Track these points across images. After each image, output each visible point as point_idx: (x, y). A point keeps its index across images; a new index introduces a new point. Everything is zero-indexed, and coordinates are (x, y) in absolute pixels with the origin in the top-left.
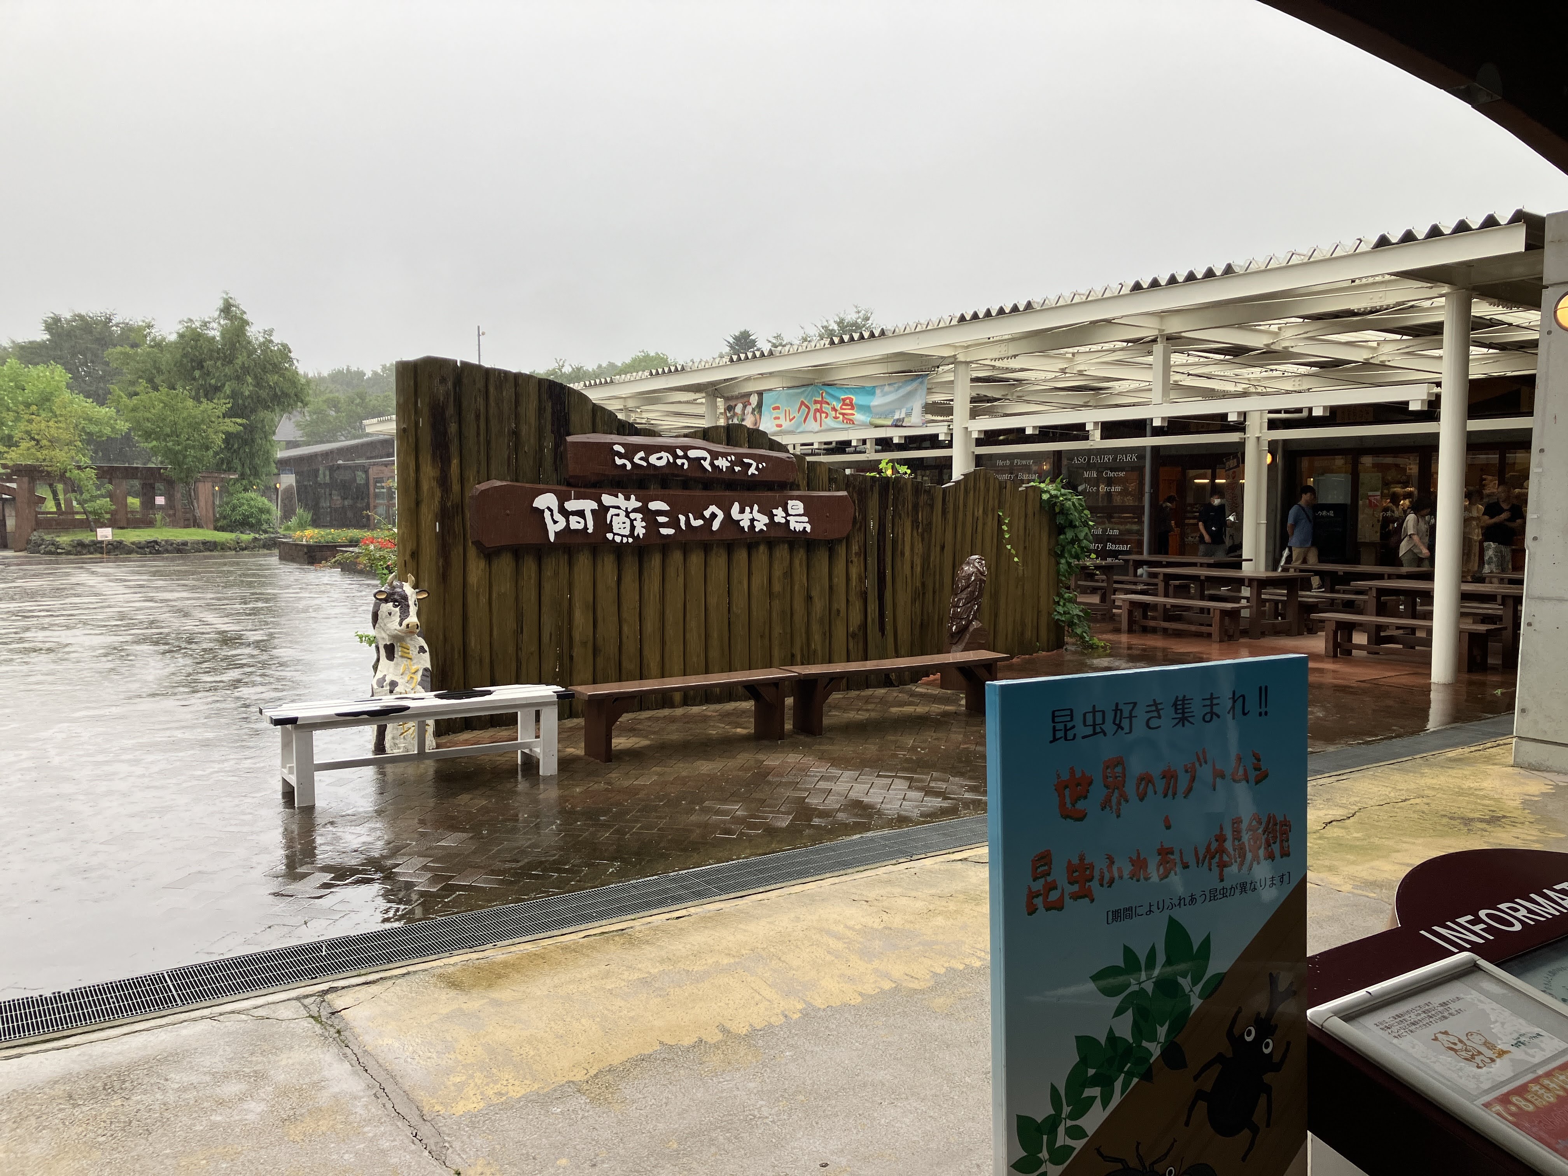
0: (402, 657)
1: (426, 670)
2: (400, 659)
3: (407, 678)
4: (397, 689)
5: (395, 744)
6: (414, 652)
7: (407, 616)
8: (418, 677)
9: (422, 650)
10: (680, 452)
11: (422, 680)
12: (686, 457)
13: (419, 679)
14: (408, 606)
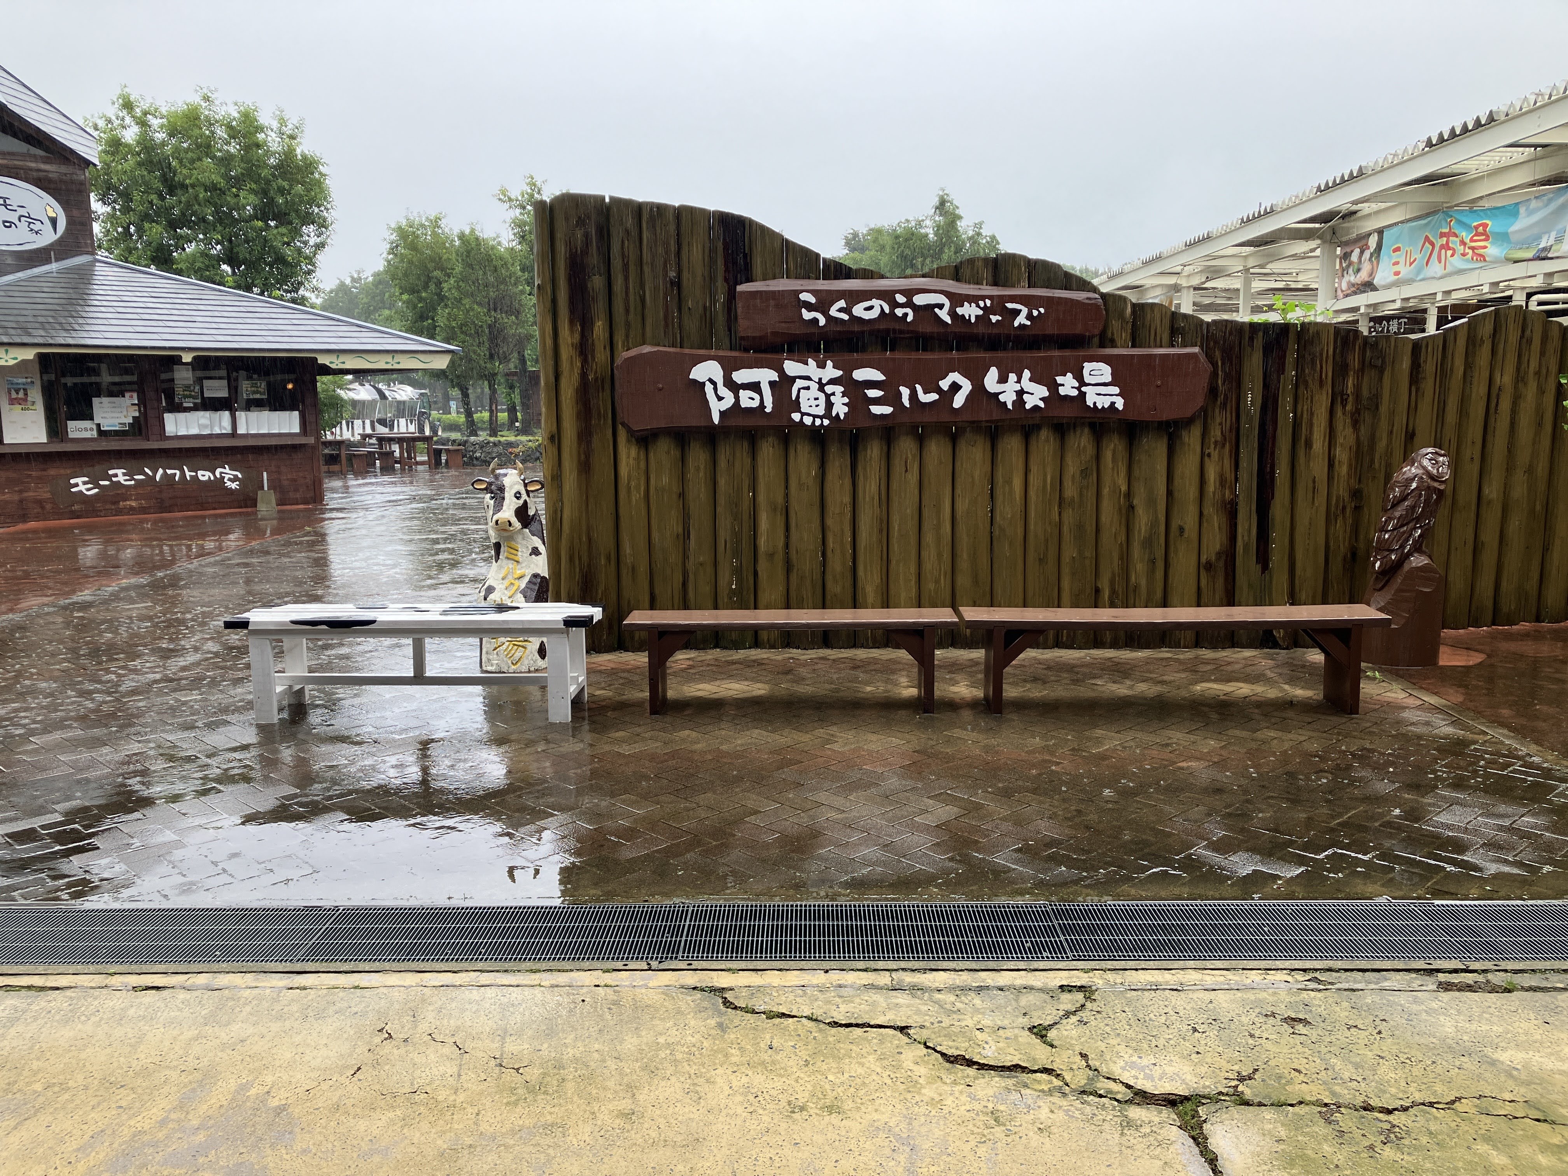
0: (508, 558)
1: (535, 576)
2: (505, 561)
3: (506, 583)
4: (492, 597)
5: (489, 660)
6: (523, 553)
7: (499, 511)
8: (523, 584)
9: (535, 552)
10: (900, 299)
11: (526, 587)
12: (910, 304)
13: (523, 586)
14: (503, 498)
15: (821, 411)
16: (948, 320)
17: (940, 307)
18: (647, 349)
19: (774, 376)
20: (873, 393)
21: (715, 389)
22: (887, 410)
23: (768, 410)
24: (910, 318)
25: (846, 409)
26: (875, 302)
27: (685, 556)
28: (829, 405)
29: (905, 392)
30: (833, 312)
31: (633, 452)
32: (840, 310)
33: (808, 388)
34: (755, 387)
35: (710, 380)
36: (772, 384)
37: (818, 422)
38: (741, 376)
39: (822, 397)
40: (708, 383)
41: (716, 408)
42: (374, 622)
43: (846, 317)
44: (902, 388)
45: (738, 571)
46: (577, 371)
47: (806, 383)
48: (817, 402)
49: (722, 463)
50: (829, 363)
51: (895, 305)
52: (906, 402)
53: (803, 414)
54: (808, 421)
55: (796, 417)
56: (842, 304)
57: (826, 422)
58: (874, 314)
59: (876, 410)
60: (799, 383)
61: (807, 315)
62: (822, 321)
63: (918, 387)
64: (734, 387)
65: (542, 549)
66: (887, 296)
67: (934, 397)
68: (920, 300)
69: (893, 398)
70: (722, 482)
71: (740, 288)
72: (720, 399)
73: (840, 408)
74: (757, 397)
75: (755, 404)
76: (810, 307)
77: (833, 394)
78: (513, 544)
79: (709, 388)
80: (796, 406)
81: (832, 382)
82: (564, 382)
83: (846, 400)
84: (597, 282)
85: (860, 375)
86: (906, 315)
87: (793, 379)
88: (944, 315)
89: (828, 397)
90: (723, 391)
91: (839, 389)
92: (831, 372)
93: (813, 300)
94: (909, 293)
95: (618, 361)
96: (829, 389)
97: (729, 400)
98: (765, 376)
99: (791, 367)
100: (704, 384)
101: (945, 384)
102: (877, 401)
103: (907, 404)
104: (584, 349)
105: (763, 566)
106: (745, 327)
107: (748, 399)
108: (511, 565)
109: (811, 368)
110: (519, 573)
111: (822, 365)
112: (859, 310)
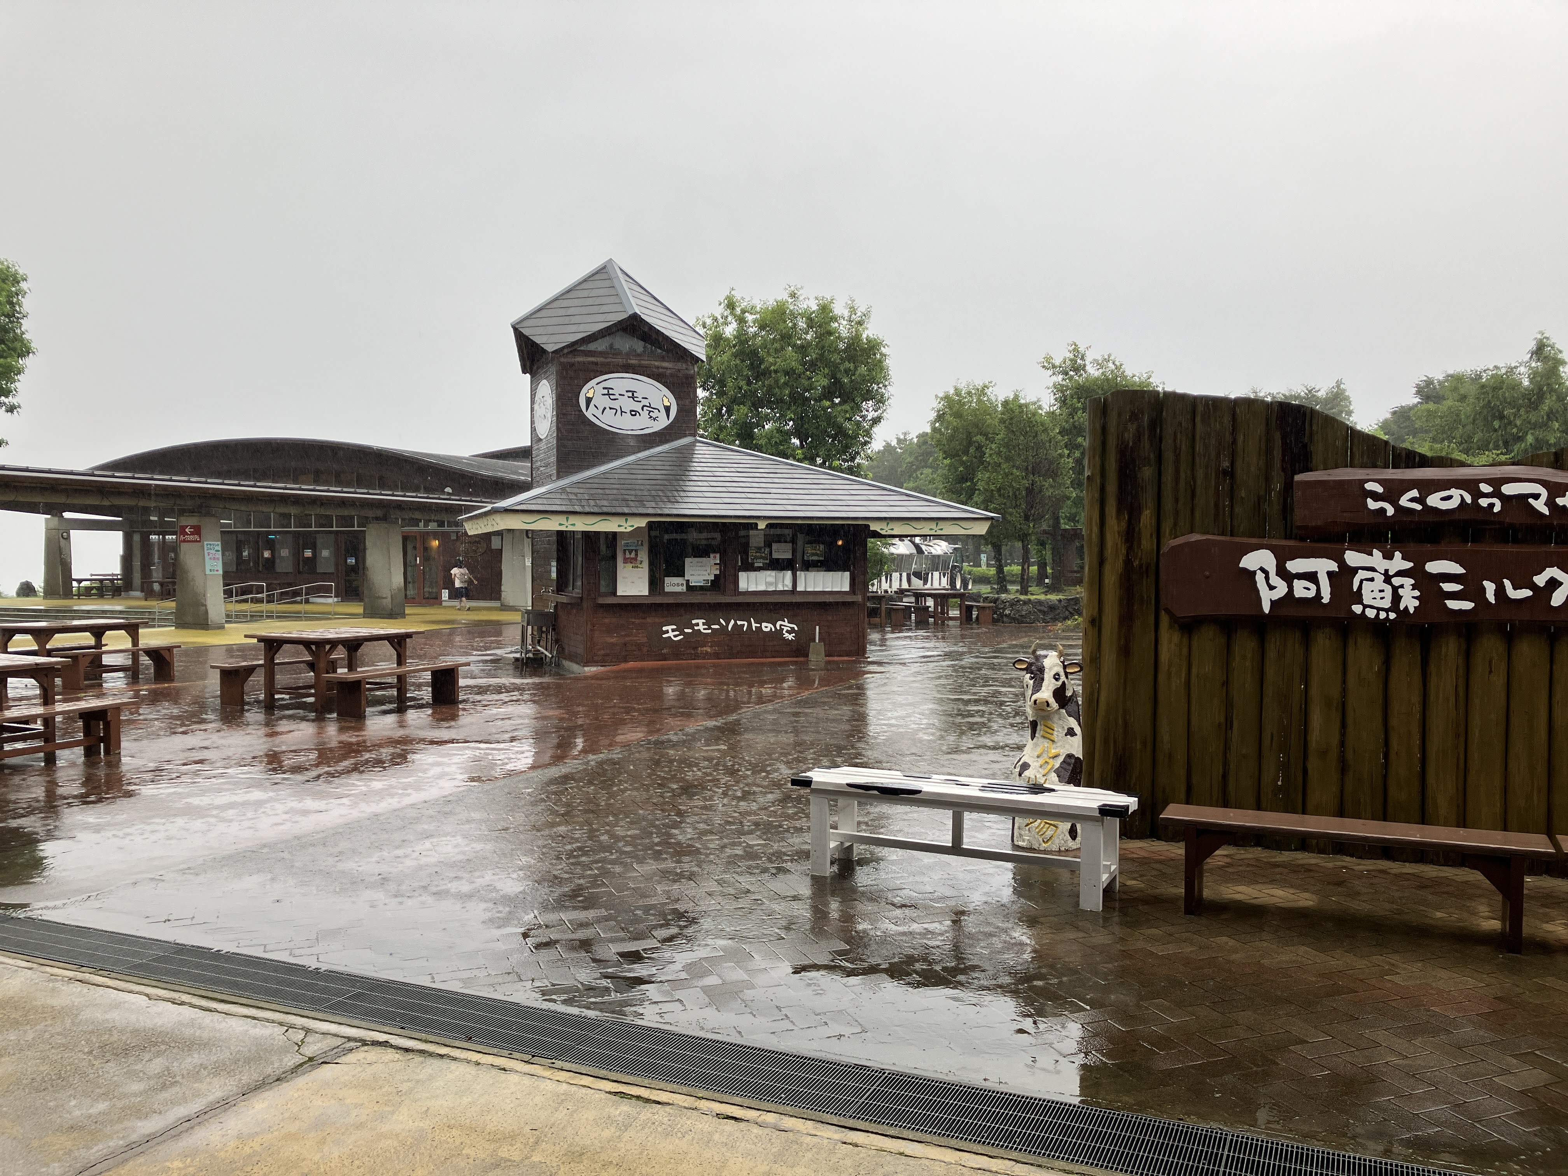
0: (1044, 737)
1: (1070, 756)
2: (1041, 740)
3: (1041, 761)
4: (1027, 773)
5: (1021, 835)
6: (1059, 733)
7: (1038, 691)
8: (1057, 763)
9: (1071, 732)
10: (1485, 488)
11: (1060, 767)
12: (1497, 494)
13: (1057, 765)
14: (1043, 679)
15: (1386, 603)
16: (1545, 511)
17: (1536, 497)
18: (1195, 537)
19: (1333, 566)
20: (1448, 587)
21: (1267, 578)
22: (1468, 605)
23: (1326, 600)
24: (1497, 509)
25: (1417, 603)
26: (1453, 492)
27: (1226, 748)
28: (1396, 598)
29: (1490, 587)
30: (1404, 501)
31: (1176, 637)
32: (1412, 500)
33: (1372, 580)
34: (1312, 577)
35: (1262, 570)
36: (1330, 574)
37: (1383, 615)
38: (1295, 566)
39: (1388, 589)
40: (1259, 572)
41: (1267, 597)
42: (920, 792)
43: (1418, 507)
44: (1486, 583)
45: (1285, 767)
46: (1121, 558)
47: (1369, 574)
48: (1382, 595)
49: (1272, 654)
50: (1398, 555)
51: (1477, 494)
52: (1491, 597)
53: (1365, 607)
54: (1371, 613)
55: (1357, 609)
56: (1414, 493)
57: (1392, 616)
58: (1453, 504)
59: (1453, 604)
60: (1361, 574)
61: (1372, 505)
62: (1390, 511)
63: (1507, 583)
64: (1288, 577)
65: (1078, 730)
66: (1470, 485)
67: (1526, 593)
68: (1508, 489)
69: (1473, 592)
70: (1271, 672)
71: (1298, 478)
72: (1272, 588)
73: (1410, 600)
74: (1313, 587)
75: (1311, 594)
76: (1376, 497)
77: (1402, 586)
78: (1049, 723)
79: (1260, 577)
80: (1358, 597)
81: (1400, 574)
82: (1108, 568)
83: (1417, 593)
84: (1147, 473)
85: (1434, 567)
86: (1492, 505)
87: (1355, 570)
88: (1540, 505)
89: (1395, 589)
90: (1275, 580)
91: (1408, 582)
92: (1399, 563)
93: (1379, 489)
94: (1497, 483)
95: (1164, 549)
96: (1396, 581)
97: (1282, 589)
98: (1323, 566)
99: (1353, 558)
100: (1254, 573)
101: (1540, 580)
102: (1454, 596)
103: (1491, 598)
104: (1130, 536)
105: (1313, 764)
106: (1300, 516)
107: (1303, 589)
108: (1047, 744)
109: (1376, 559)
110: (1054, 752)
111: (1388, 556)
112: (1434, 500)
